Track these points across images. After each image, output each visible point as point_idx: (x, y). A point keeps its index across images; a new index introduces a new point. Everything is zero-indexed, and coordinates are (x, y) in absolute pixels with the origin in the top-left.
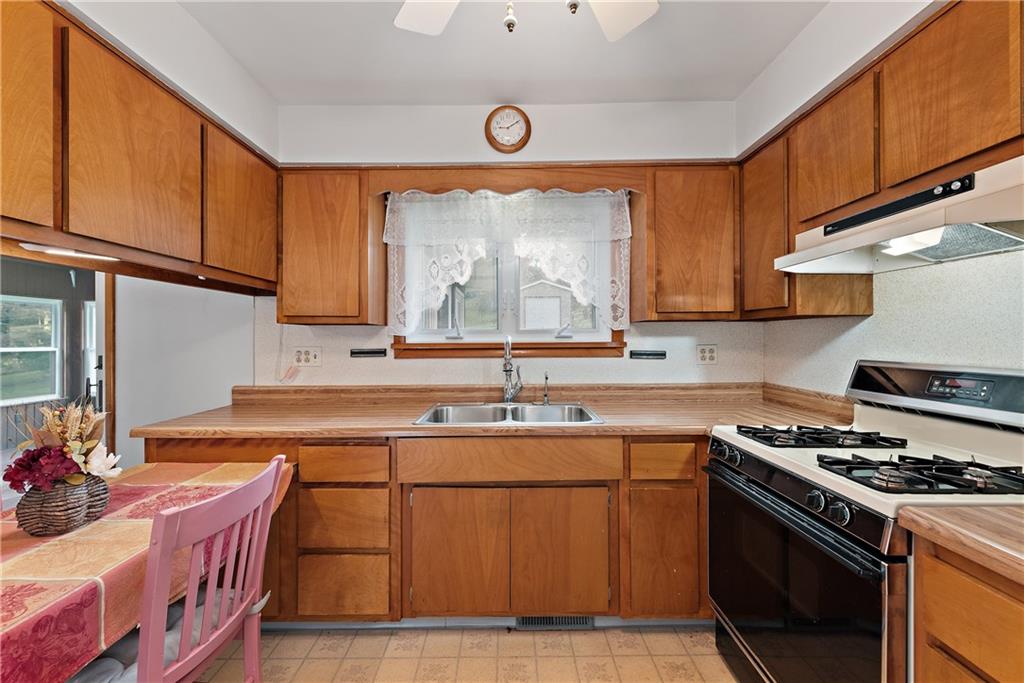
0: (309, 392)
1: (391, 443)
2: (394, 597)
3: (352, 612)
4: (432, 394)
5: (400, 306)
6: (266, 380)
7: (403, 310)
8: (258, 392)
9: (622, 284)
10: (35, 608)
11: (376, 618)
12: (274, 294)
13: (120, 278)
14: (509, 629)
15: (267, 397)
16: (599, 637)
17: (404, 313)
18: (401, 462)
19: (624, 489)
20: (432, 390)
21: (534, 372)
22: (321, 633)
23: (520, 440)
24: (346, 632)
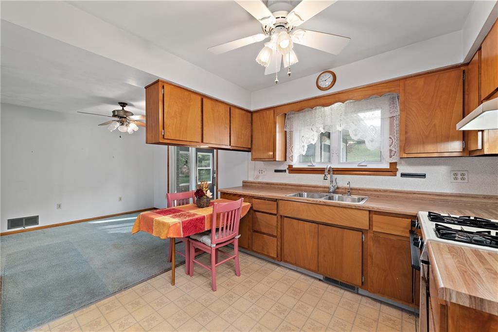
0: (262, 184)
1: (278, 201)
2: (278, 253)
3: (266, 253)
4: (302, 187)
5: (290, 154)
6: (251, 179)
7: (291, 155)
8: (249, 183)
9: (395, 139)
10: (196, 217)
11: (273, 258)
12: (250, 151)
13: (219, 150)
14: (320, 280)
15: (250, 184)
16: (359, 297)
17: (292, 156)
18: (280, 208)
19: (370, 235)
20: (301, 186)
21: (342, 181)
22: (259, 258)
23: (321, 206)
24: (266, 261)
